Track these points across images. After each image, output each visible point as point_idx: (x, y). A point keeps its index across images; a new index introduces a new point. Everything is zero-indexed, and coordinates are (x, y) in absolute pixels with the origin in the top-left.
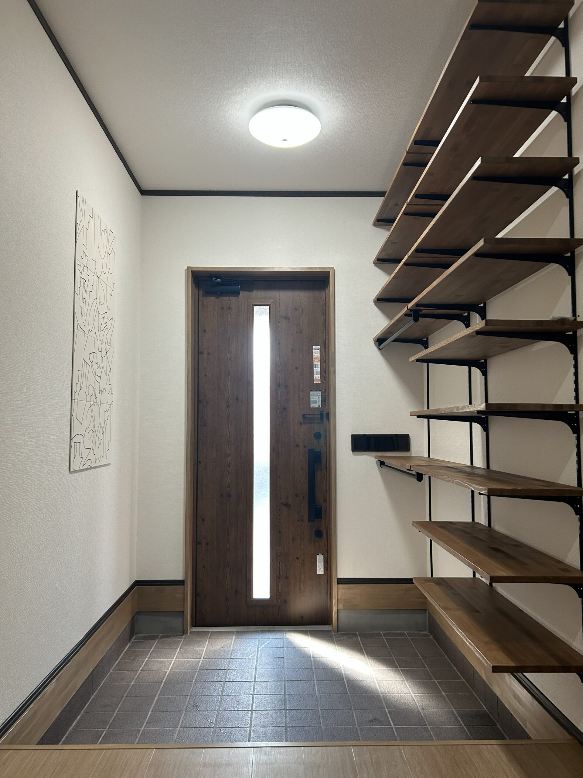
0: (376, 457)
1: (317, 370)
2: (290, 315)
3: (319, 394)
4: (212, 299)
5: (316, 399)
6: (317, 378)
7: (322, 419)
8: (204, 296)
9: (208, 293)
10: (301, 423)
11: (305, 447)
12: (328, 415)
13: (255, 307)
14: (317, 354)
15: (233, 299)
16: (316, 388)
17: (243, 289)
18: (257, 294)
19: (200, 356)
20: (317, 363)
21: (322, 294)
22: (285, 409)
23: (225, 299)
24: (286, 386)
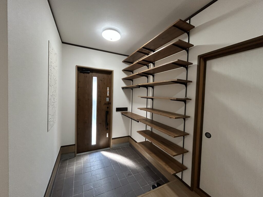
0: (121, 112)
1: (108, 93)
2: (102, 80)
3: (108, 98)
4: (82, 74)
5: (108, 99)
6: (108, 95)
7: (109, 104)
8: (80, 73)
9: (81, 72)
10: (104, 105)
11: (105, 110)
12: (110, 103)
13: (93, 77)
14: (108, 89)
15: (88, 74)
16: (108, 97)
17: (90, 72)
18: (94, 74)
19: (79, 88)
20: (108, 91)
21: (110, 76)
22: (100, 102)
23: (86, 74)
24: (101, 96)
